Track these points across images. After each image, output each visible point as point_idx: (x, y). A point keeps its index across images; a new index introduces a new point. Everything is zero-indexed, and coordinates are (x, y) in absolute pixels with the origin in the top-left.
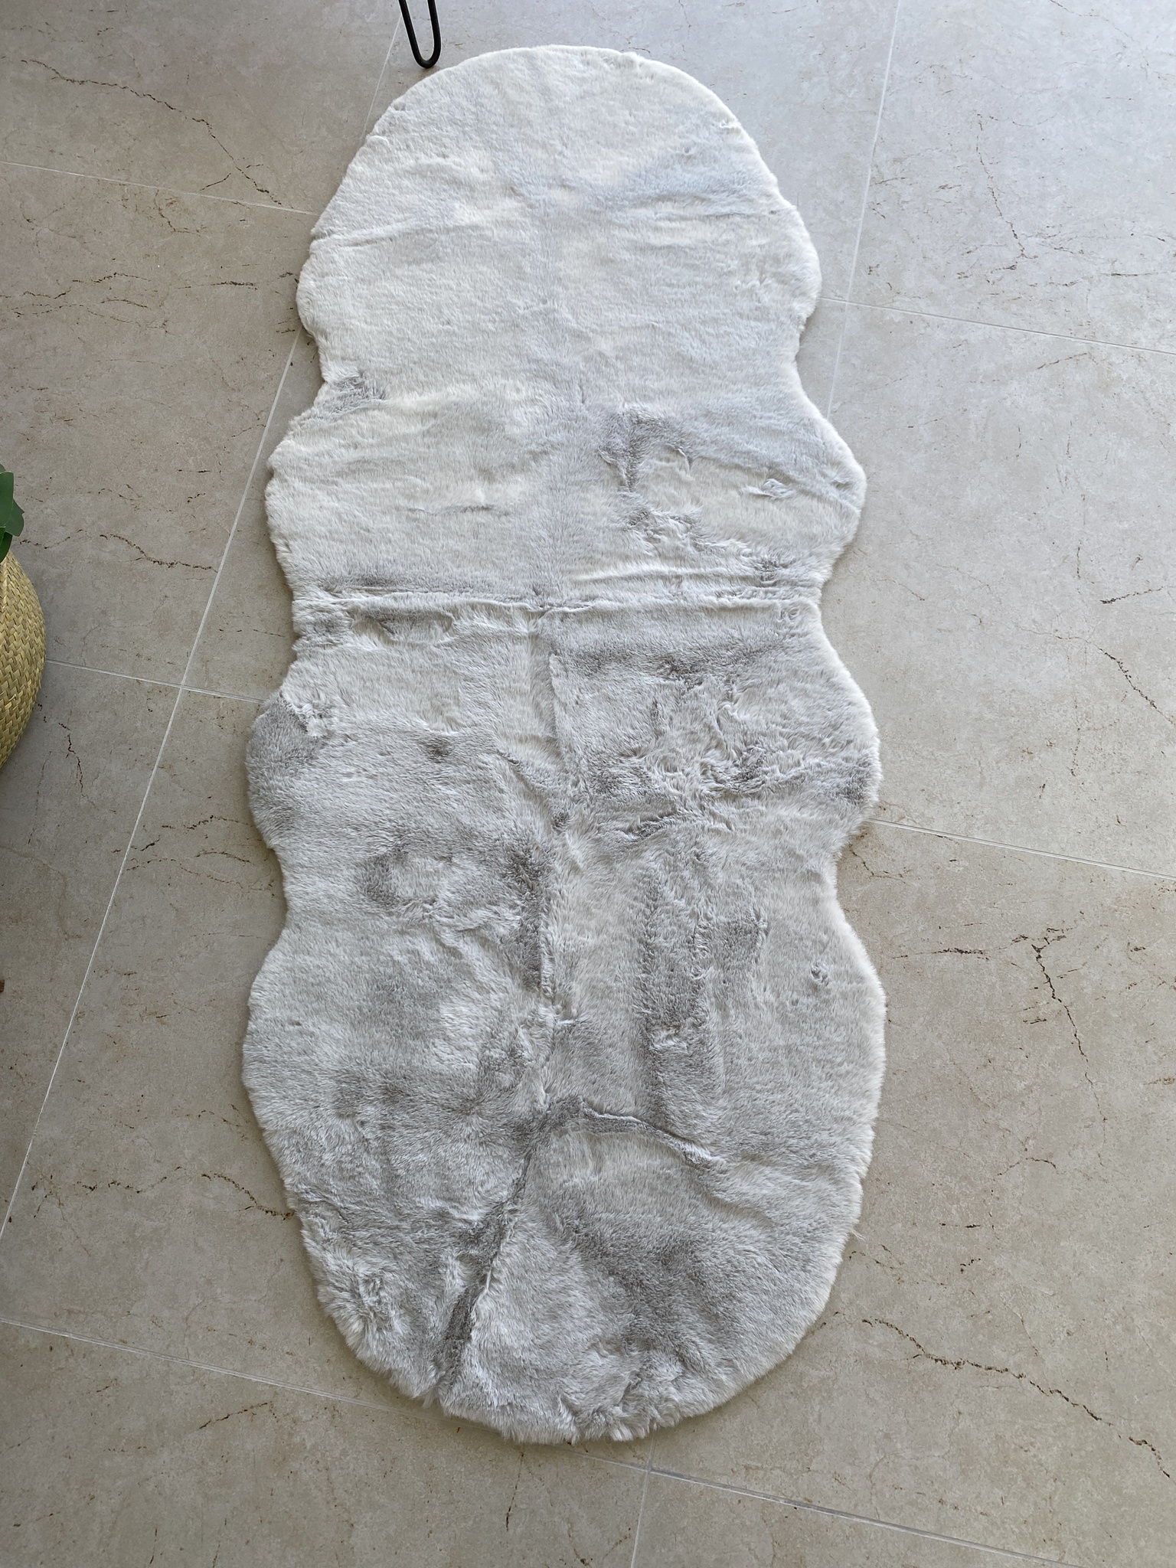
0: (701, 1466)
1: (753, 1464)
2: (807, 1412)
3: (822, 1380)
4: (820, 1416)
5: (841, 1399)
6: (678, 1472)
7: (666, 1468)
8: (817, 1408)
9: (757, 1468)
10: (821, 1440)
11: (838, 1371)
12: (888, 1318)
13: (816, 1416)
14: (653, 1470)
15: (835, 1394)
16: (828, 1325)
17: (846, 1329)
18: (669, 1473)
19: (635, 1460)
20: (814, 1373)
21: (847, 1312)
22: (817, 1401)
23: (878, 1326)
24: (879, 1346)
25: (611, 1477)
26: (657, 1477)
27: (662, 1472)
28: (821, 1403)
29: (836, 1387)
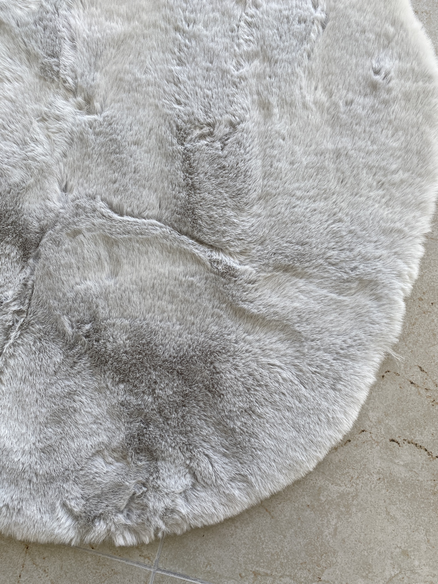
0: (208, 569)
1: (262, 570)
2: (323, 525)
3: (342, 496)
4: (336, 529)
5: (359, 514)
6: (184, 573)
7: (173, 568)
8: (333, 523)
9: (267, 574)
10: (335, 552)
11: (359, 487)
12: (418, 438)
13: (332, 530)
14: (159, 569)
15: (354, 510)
16: (353, 443)
17: (372, 447)
18: (175, 574)
19: (141, 560)
20: (333, 488)
21: (374, 430)
22: (334, 515)
23: (406, 446)
24: (406, 466)
25: (116, 573)
26: (162, 576)
27: (168, 572)
28: (338, 517)
29: (355, 502)
